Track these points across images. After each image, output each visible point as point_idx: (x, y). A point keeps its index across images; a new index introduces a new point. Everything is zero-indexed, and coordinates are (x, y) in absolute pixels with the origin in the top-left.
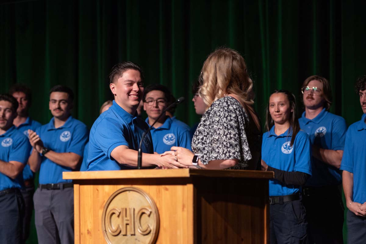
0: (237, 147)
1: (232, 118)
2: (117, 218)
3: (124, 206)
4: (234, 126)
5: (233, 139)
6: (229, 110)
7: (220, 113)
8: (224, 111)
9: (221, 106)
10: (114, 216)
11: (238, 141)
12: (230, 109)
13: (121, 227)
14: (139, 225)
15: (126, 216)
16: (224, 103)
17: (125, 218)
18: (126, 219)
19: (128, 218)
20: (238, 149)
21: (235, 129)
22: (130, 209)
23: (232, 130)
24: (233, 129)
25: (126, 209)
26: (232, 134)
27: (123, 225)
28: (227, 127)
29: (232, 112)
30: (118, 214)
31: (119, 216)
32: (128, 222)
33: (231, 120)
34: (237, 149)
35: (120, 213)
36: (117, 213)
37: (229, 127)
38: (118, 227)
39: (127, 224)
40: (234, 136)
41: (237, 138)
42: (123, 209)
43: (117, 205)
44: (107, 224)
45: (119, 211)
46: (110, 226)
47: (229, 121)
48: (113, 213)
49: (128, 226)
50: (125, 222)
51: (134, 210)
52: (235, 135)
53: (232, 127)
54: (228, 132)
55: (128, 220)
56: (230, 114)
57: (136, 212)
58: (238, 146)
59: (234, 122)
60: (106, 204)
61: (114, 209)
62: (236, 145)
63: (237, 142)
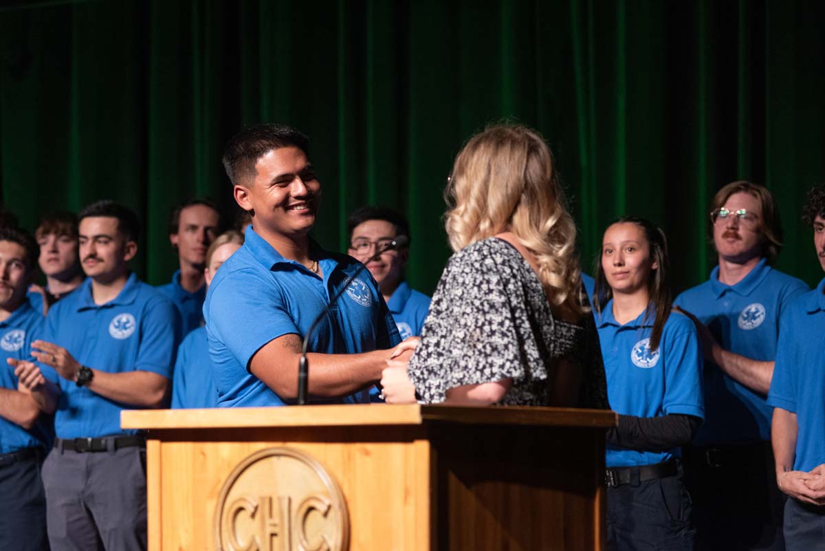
0: (508, 350)
1: (492, 287)
2: (250, 520)
3: (266, 493)
4: (498, 302)
5: (497, 334)
6: (485, 269)
7: (463, 277)
8: (474, 271)
9: (467, 260)
10: (242, 515)
11: (509, 334)
12: (486, 265)
13: (258, 540)
14: (301, 536)
15: (271, 516)
16: (473, 253)
17: (268, 521)
18: (272, 521)
19: (276, 520)
20: (513, 352)
21: (500, 310)
22: (280, 499)
23: (493, 314)
24: (497, 310)
25: (271, 500)
26: (493, 322)
27: (263, 537)
28: (480, 307)
29: (491, 273)
30: (252, 510)
31: (253, 515)
32: (276, 530)
33: (491, 291)
34: (509, 355)
35: (256, 508)
36: (250, 509)
37: (486, 307)
38: (253, 542)
39: (273, 535)
40: (500, 327)
41: (508, 330)
42: (263, 499)
43: (249, 489)
44: (225, 534)
45: (255, 504)
46: (233, 539)
47: (486, 294)
48: (241, 509)
49: (275, 539)
50: (269, 530)
51: (290, 500)
52: (501, 324)
53: (492, 306)
54: (486, 320)
55: (275, 525)
56: (486, 277)
57: (295, 506)
58: (510, 346)
59: (498, 294)
60: (222, 489)
61: (242, 499)
62: (506, 347)
63: (508, 337)
